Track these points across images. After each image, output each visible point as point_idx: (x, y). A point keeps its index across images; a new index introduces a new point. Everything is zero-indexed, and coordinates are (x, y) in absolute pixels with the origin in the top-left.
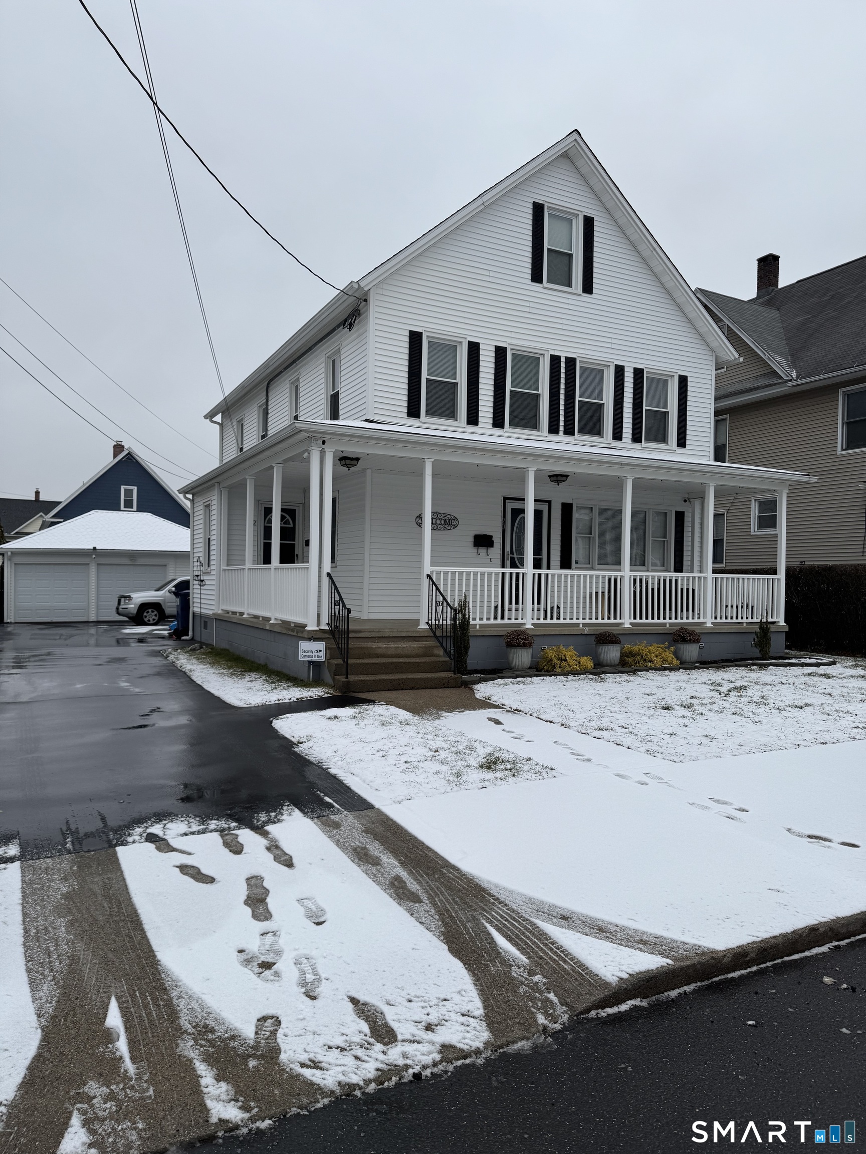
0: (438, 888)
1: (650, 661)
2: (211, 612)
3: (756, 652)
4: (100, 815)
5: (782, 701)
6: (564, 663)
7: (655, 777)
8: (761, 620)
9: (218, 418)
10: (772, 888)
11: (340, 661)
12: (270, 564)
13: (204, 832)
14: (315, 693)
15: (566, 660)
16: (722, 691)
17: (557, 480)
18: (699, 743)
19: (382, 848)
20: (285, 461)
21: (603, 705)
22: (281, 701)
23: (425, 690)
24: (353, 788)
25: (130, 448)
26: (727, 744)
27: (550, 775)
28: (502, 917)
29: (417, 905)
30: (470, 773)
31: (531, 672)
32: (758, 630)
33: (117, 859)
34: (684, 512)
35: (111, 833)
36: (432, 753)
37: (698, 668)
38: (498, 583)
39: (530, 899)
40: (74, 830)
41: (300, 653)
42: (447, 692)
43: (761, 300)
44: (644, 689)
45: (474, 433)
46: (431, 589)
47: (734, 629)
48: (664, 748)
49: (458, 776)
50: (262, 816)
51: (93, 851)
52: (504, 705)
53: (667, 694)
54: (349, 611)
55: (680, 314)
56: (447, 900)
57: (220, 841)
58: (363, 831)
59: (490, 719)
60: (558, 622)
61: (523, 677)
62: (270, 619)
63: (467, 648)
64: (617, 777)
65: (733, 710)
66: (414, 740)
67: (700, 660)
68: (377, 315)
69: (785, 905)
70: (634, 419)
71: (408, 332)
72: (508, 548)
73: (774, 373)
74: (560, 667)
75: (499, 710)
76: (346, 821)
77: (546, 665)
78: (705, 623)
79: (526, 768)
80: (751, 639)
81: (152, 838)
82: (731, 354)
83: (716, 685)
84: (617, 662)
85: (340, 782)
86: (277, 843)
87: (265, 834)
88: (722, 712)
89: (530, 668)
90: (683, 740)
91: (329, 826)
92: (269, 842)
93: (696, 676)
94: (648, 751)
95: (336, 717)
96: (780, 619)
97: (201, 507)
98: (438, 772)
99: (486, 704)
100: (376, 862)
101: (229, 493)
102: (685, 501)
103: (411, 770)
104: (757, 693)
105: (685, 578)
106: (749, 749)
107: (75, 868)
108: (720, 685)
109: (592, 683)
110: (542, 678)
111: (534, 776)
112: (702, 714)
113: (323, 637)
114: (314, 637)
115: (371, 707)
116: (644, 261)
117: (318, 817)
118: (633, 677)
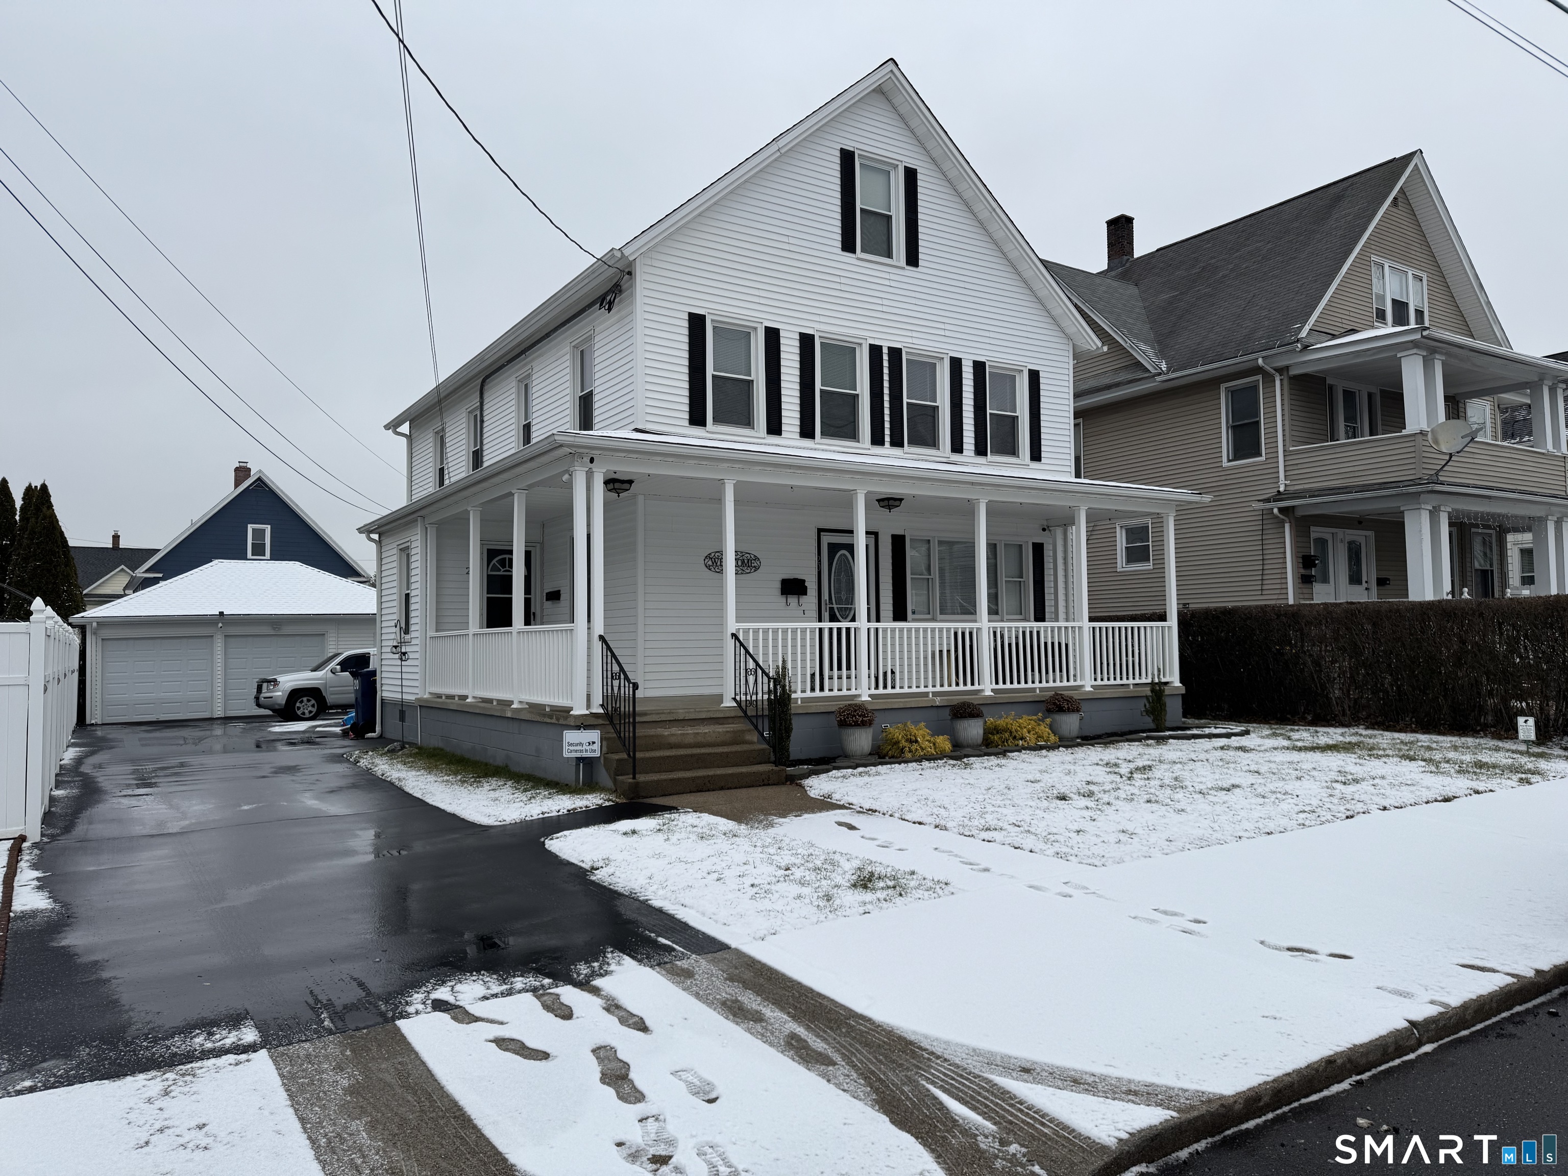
0: (850, 1045)
1: (1022, 739)
2: (412, 698)
3: (1148, 721)
4: (355, 980)
5: (1201, 783)
6: (915, 746)
7: (1077, 887)
8: (1153, 681)
9: (405, 428)
10: (1266, 1015)
11: (624, 756)
12: (511, 626)
13: (510, 993)
14: (592, 801)
15: (916, 741)
16: (1122, 773)
17: (889, 505)
18: (1117, 840)
19: (759, 999)
20: (530, 487)
21: (981, 798)
22: (546, 815)
23: (739, 790)
24: (692, 923)
25: (260, 471)
26: (1152, 840)
27: (946, 891)
28: (945, 1074)
29: (831, 1068)
30: (843, 895)
31: (873, 759)
32: (1149, 693)
33: (403, 1036)
34: (1042, 544)
35: (381, 1003)
36: (783, 872)
37: (1081, 745)
38: (815, 642)
39: (974, 1050)
40: (325, 1002)
41: (566, 747)
42: (770, 791)
43: (1113, 273)
44: (1024, 776)
45: (776, 445)
46: (738, 652)
47: (1120, 693)
48: (1076, 849)
49: (828, 900)
50: (582, 967)
51: (364, 1028)
52: (852, 804)
53: (1056, 779)
54: (636, 686)
55: (1028, 292)
56: (868, 1059)
57: (537, 1004)
58: (726, 979)
59: (840, 824)
60: (894, 691)
61: (865, 766)
62: (512, 702)
63: (789, 730)
64: (1030, 889)
65: (1146, 797)
66: (752, 855)
67: (1080, 735)
68: (647, 293)
69: (1289, 1035)
70: (976, 425)
71: (687, 314)
72: (826, 596)
73: (1138, 365)
74: (910, 751)
75: (845, 811)
76: (699, 967)
77: (890, 749)
78: (1082, 686)
79: (913, 884)
80: (1141, 705)
81: (440, 1006)
82: (1093, 342)
83: (1112, 766)
84: (980, 741)
85: (671, 917)
86: (616, 1001)
87: (596, 991)
88: (1132, 800)
89: (870, 754)
90: (1094, 838)
91: (682, 976)
92: (604, 1001)
93: (1083, 755)
94: (1058, 854)
95: (634, 832)
96: (1174, 678)
97: (395, 551)
98: (799, 897)
99: (825, 804)
100: (758, 1018)
101: (438, 530)
102: (1044, 530)
103: (762, 895)
104: (1166, 774)
105: (1049, 629)
106: (1182, 845)
107: (348, 1053)
108: (1116, 765)
109: (955, 770)
110: (889, 766)
111: (926, 893)
112: (1108, 804)
113: (596, 723)
114: (583, 724)
115: (673, 816)
116: (982, 224)
117: (659, 965)
118: (1003, 761)
